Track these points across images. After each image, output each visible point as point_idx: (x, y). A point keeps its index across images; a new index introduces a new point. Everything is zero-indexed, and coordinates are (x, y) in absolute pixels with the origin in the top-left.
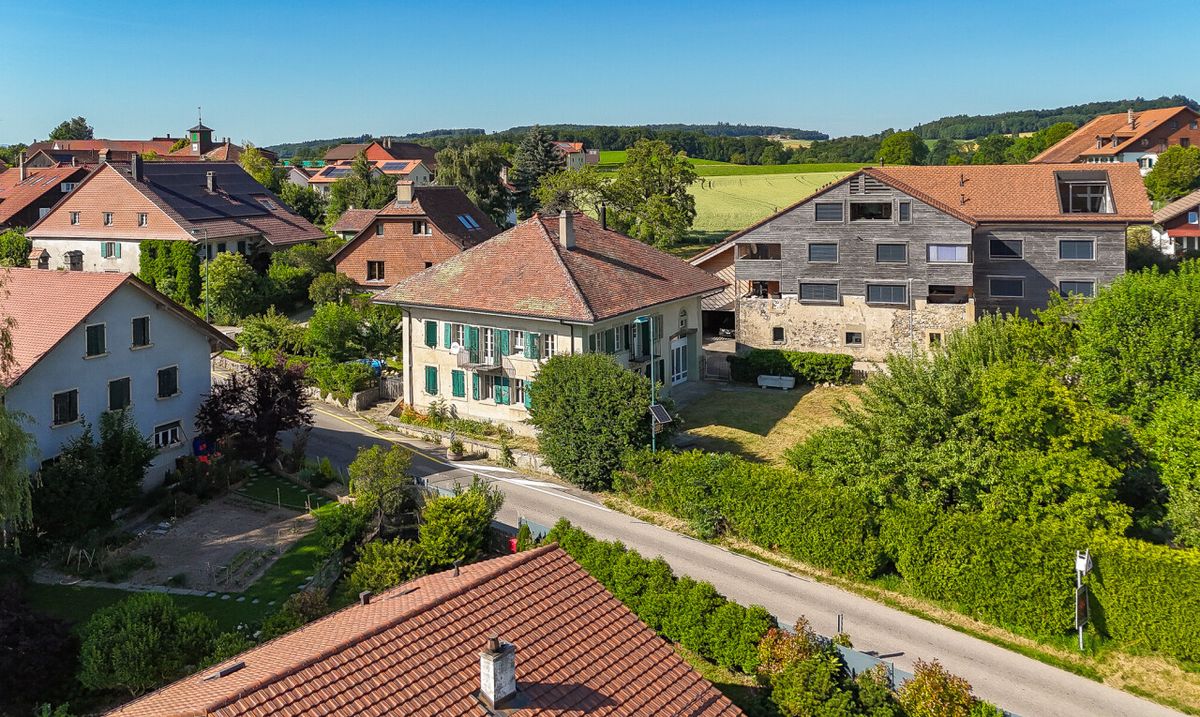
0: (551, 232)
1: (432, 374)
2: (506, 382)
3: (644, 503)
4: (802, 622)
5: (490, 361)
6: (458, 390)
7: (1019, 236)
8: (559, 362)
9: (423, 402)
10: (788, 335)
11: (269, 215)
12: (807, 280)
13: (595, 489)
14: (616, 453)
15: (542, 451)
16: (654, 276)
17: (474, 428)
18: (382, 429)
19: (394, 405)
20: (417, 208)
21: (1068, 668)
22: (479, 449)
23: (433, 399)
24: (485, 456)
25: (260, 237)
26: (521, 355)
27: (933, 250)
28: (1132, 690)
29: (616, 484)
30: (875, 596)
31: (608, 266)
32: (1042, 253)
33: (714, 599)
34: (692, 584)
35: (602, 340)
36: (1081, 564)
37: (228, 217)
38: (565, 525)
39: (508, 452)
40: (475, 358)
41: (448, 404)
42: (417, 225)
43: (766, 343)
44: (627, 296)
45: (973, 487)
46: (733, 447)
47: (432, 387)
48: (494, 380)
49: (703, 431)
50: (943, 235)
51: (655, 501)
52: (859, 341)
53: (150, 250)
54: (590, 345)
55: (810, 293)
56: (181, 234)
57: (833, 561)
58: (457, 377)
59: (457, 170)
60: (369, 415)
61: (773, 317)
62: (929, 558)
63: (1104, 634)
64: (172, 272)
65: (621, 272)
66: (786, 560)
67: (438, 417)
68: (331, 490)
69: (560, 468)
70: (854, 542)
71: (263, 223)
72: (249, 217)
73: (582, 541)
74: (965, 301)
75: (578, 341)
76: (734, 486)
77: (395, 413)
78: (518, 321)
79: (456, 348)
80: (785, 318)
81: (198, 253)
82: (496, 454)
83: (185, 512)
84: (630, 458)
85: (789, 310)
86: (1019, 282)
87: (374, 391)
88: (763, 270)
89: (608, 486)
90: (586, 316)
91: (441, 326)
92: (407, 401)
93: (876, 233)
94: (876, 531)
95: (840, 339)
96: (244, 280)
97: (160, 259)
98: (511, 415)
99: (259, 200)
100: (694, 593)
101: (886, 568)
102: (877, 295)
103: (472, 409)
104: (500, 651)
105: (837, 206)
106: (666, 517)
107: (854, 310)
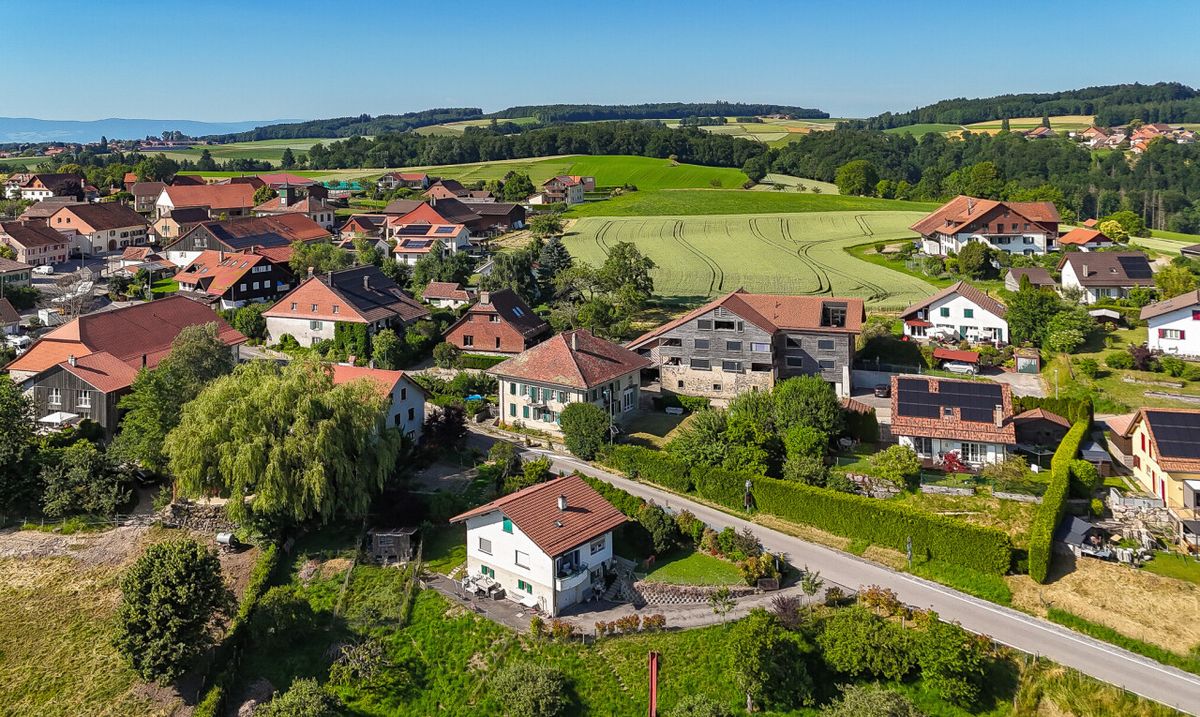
0: (568, 342)
1: (513, 407)
2: (549, 412)
3: (607, 466)
4: (652, 501)
5: (541, 402)
6: (526, 415)
7: (799, 337)
8: (572, 406)
9: (509, 420)
10: (686, 384)
11: (399, 301)
12: (694, 357)
13: (587, 460)
14: (596, 445)
15: (565, 444)
16: (615, 362)
17: (534, 433)
18: (491, 432)
19: (494, 420)
20: (492, 308)
21: (742, 518)
22: (537, 442)
23: (515, 419)
24: (540, 445)
25: (397, 316)
26: (555, 400)
27: (754, 345)
28: (759, 524)
29: (597, 458)
30: (687, 498)
31: (594, 358)
32: (810, 346)
33: (626, 494)
34: (619, 490)
35: (591, 396)
36: (747, 484)
37: (380, 305)
38: (577, 471)
39: (550, 444)
40: (534, 401)
41: (522, 421)
42: (492, 316)
43: (674, 388)
44: (604, 374)
45: (721, 459)
46: (647, 444)
47: (513, 413)
48: (543, 411)
49: (636, 435)
50: (757, 339)
51: (612, 465)
52: (719, 388)
53: (340, 327)
54: (586, 398)
55: (697, 364)
56: (360, 319)
57: (674, 486)
58: (526, 409)
59: (505, 267)
60: (484, 424)
61: (678, 376)
62: (705, 484)
63: (755, 507)
64: (354, 340)
65: (600, 361)
66: (659, 486)
67: (517, 427)
68: (481, 459)
69: (573, 451)
70: (680, 478)
71: (398, 307)
72: (389, 304)
73: (583, 477)
74: (769, 370)
75: (581, 396)
76: (641, 459)
77: (496, 424)
78: (554, 386)
79: (527, 397)
80: (684, 376)
81: (369, 331)
82: (545, 444)
83: (426, 467)
84: (602, 448)
85: (685, 371)
86: (800, 360)
87: (484, 414)
88: (674, 351)
89: (593, 459)
90: (585, 387)
91: (518, 385)
92: (501, 419)
93: (727, 335)
94: (689, 475)
95: (711, 387)
96: (397, 346)
97: (347, 331)
98: (552, 427)
99: (391, 290)
100: (620, 493)
101: (691, 488)
102: (728, 366)
103: (532, 424)
104: (563, 497)
105: (709, 322)
106: (616, 471)
107: (717, 373)
